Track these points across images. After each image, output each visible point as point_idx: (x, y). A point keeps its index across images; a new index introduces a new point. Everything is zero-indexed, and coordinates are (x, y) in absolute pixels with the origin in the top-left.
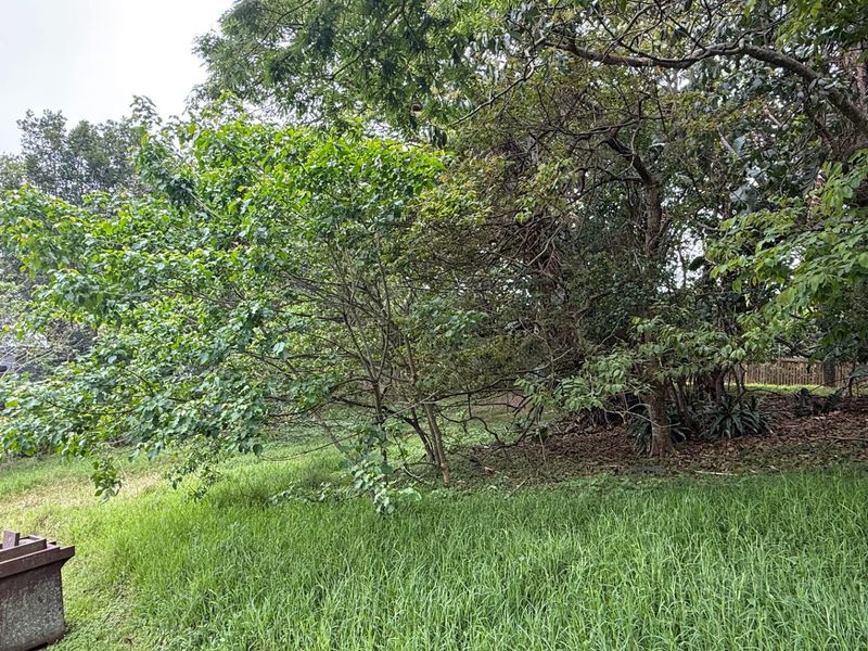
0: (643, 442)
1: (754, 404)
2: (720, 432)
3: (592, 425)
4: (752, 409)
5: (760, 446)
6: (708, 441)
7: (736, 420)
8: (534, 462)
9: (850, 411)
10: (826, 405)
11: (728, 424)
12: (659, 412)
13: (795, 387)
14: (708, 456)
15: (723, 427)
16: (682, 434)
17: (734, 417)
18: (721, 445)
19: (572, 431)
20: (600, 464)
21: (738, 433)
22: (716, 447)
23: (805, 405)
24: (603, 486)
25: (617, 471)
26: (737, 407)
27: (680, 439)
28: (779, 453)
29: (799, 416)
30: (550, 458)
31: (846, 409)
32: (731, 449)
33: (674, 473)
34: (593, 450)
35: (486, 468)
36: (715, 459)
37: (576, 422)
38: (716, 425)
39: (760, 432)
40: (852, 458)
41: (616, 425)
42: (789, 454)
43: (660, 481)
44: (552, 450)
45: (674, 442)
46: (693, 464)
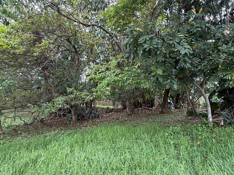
0: (70, 121)
1: (97, 110)
2: (89, 118)
3: (57, 117)
4: (97, 112)
5: (97, 120)
6: (86, 120)
7: (93, 114)
8: (36, 128)
9: (116, 112)
10: (112, 111)
11: (91, 115)
12: (75, 113)
13: (107, 107)
14: (85, 124)
15: (90, 116)
16: (80, 118)
17: (92, 114)
18: (89, 121)
19: (51, 119)
20: (57, 128)
21: (93, 118)
22: (88, 121)
23: (108, 111)
24: (56, 134)
25: (61, 129)
26: (93, 111)
27: (79, 119)
28: (101, 122)
29: (106, 113)
30: (42, 127)
32: (91, 122)
33: (76, 129)
34: (56, 124)
35: (19, 132)
36: (87, 124)
37: (53, 116)
38: (88, 116)
39: (98, 117)
40: (114, 122)
41: (64, 117)
42: (103, 122)
43: (72, 131)
44: (44, 125)
45: (78, 120)
46: (82, 126)
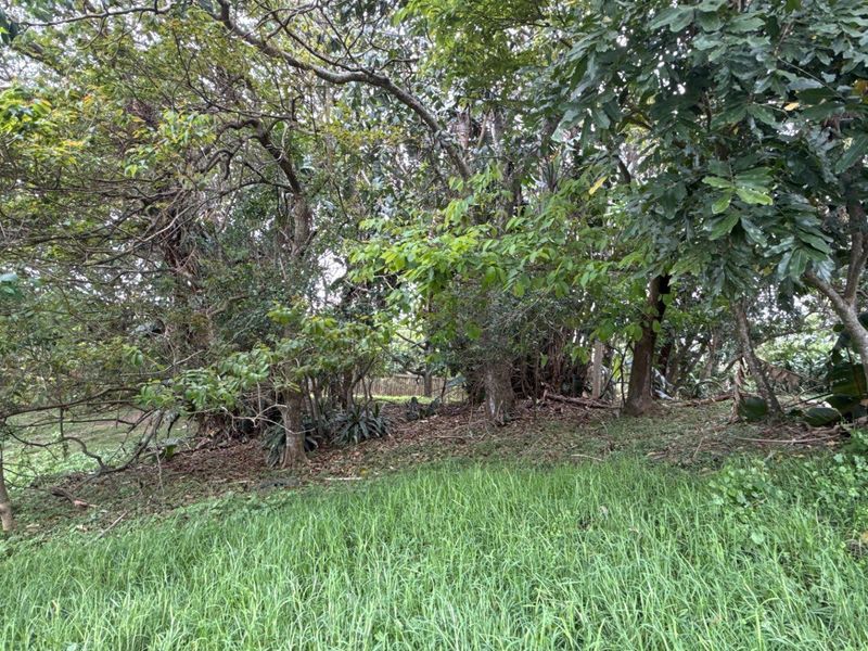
0: (277, 452)
1: (377, 411)
2: (349, 439)
3: (227, 439)
4: (376, 416)
5: (381, 448)
6: (337, 447)
7: (363, 426)
8: (147, 485)
9: (444, 415)
10: (427, 412)
11: (356, 429)
12: (294, 420)
13: (405, 398)
14: (336, 462)
15: (351, 433)
16: (315, 443)
17: (362, 423)
18: (348, 450)
19: (203, 447)
20: (228, 481)
21: (363, 438)
22: (345, 453)
23: (414, 412)
24: (226, 507)
25: (245, 487)
26: (364, 414)
27: (312, 447)
28: (396, 454)
29: (409, 420)
30: (170, 480)
31: (442, 413)
32: (357, 454)
33: (304, 483)
34: (224, 465)
35: (77, 502)
36: (343, 465)
37: (210, 436)
38: (345, 432)
39: (381, 436)
40: (450, 454)
41: (251, 437)
42: (404, 454)
43: (289, 494)
44: (176, 470)
45: (306, 451)
46: (324, 471)
